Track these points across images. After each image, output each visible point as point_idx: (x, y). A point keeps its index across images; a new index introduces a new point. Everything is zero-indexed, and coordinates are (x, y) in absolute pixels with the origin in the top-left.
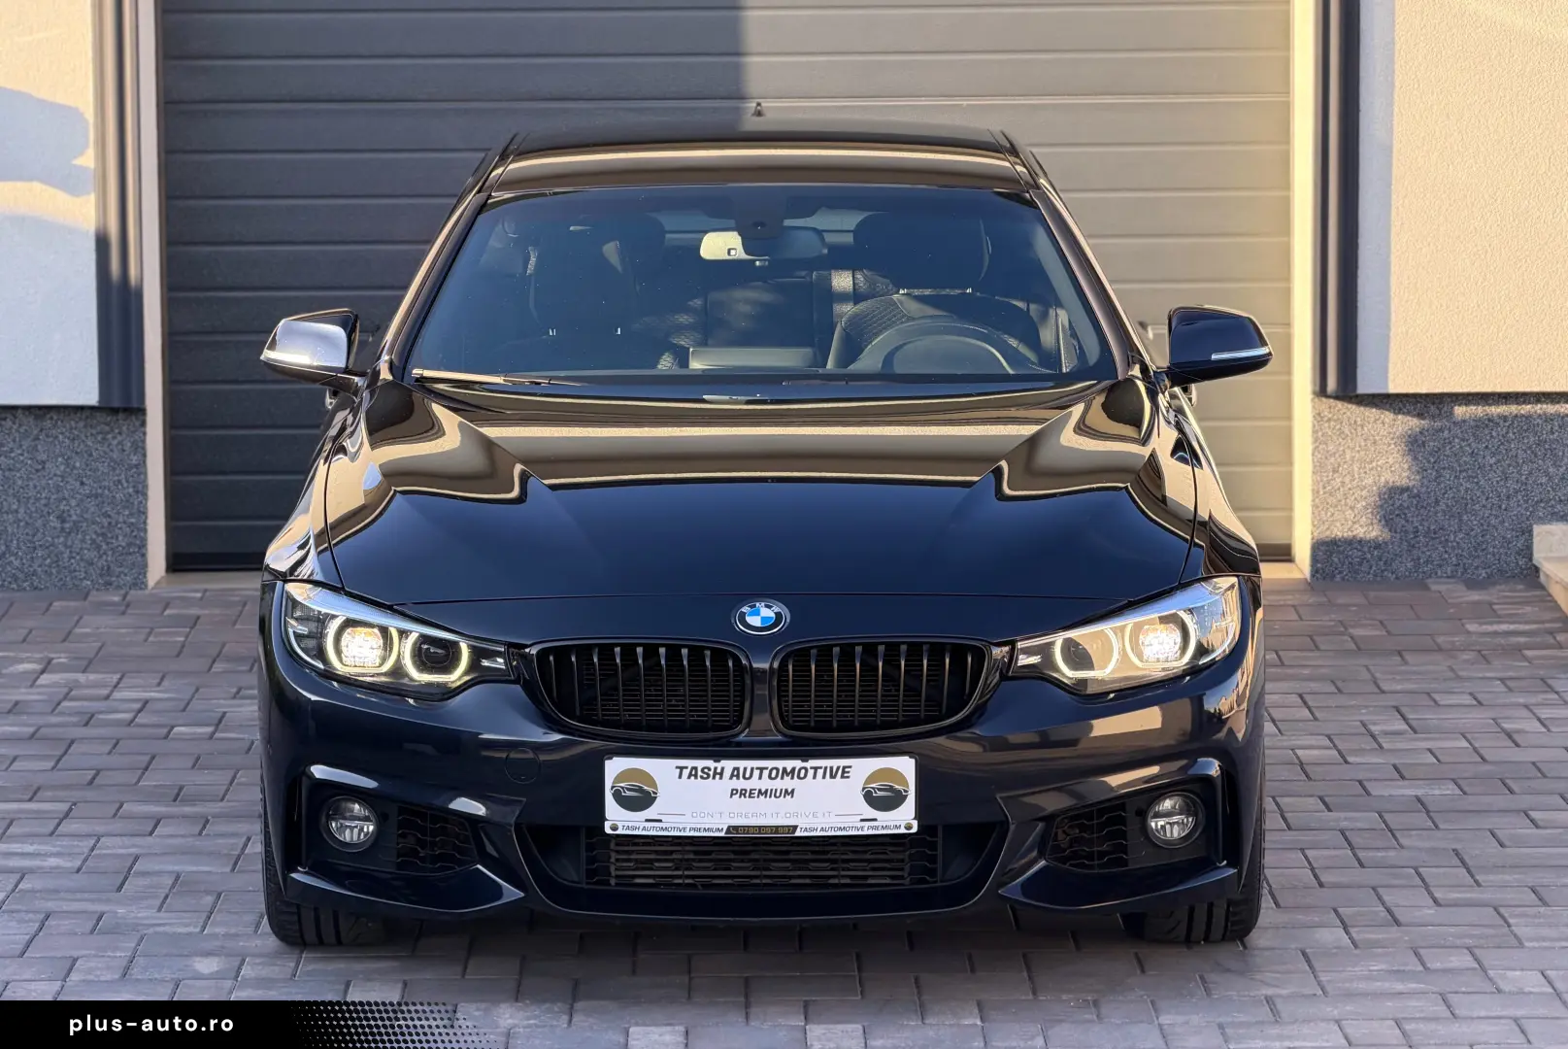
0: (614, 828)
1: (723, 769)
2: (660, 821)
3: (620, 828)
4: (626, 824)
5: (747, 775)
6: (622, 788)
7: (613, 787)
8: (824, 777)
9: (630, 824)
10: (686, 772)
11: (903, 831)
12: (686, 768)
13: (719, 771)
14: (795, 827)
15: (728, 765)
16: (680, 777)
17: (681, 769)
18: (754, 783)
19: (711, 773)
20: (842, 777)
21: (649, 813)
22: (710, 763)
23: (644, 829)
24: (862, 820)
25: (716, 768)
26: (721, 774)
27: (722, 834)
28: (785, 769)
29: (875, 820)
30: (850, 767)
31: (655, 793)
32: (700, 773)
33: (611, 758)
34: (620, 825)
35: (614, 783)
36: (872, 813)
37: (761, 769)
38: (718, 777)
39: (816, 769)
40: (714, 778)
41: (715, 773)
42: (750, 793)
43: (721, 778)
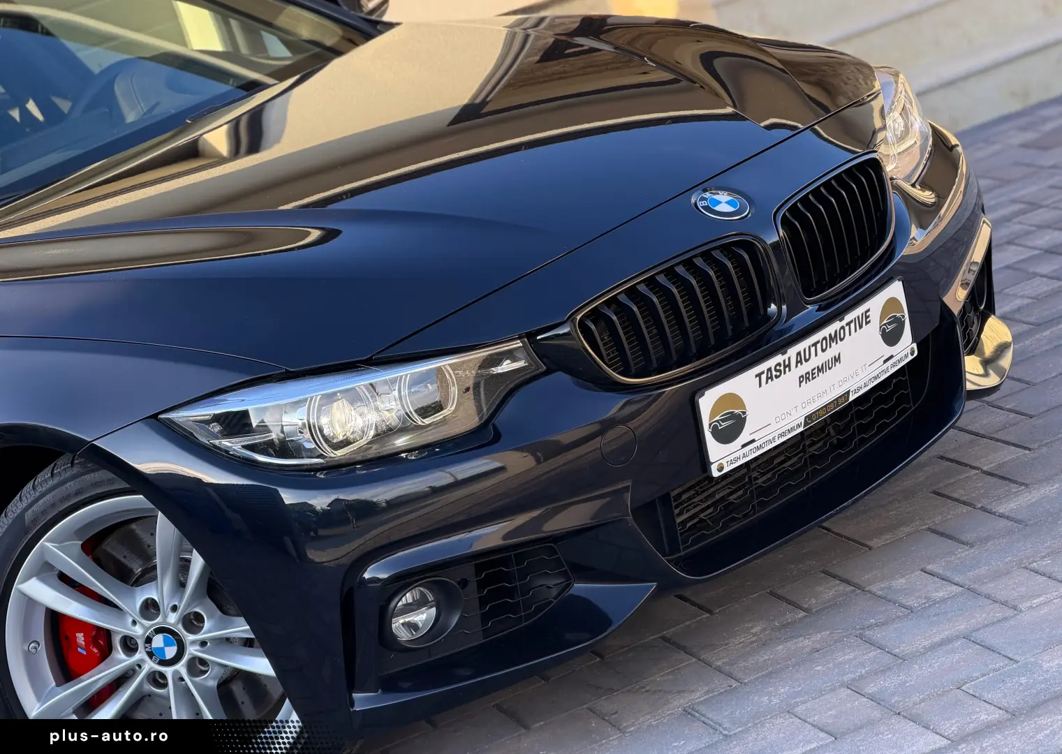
0: (720, 469)
1: (789, 358)
2: (753, 441)
3: (725, 465)
4: (728, 459)
5: (807, 357)
6: (717, 421)
7: (710, 425)
8: (856, 331)
9: (732, 457)
10: (764, 377)
11: (910, 358)
12: (763, 373)
13: (787, 363)
14: (848, 393)
15: (792, 352)
16: (760, 386)
17: (759, 375)
18: (815, 362)
19: (782, 368)
20: (867, 323)
21: (744, 437)
22: (779, 358)
23: (744, 456)
24: (885, 361)
25: (784, 361)
26: (789, 366)
27: (801, 429)
28: (830, 335)
29: (892, 357)
30: (868, 310)
31: (744, 413)
32: (774, 373)
33: (703, 395)
34: (724, 462)
35: (710, 419)
36: (889, 351)
37: (815, 345)
38: (787, 369)
39: (848, 324)
40: (785, 373)
41: (785, 367)
42: (813, 374)
43: (790, 370)
